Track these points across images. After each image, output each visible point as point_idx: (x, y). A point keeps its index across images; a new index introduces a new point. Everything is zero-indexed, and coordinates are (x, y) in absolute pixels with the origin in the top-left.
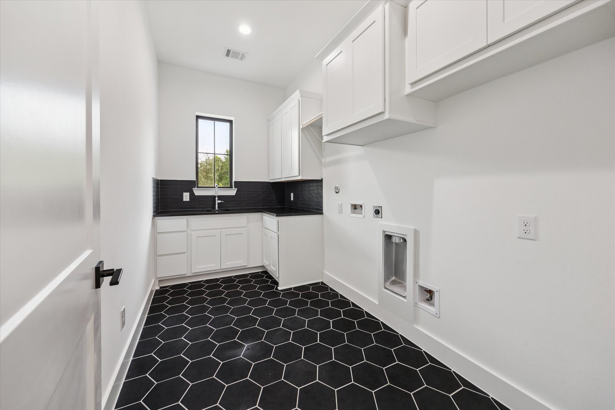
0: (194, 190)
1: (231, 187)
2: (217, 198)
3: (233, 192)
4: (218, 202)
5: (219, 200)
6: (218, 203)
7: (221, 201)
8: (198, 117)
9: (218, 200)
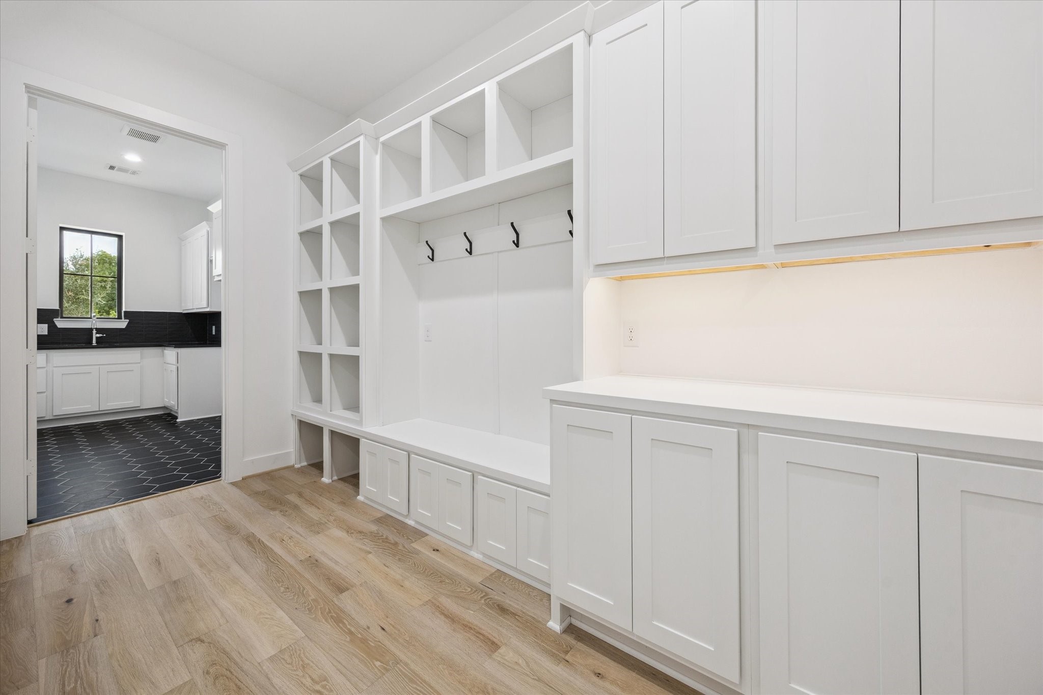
0: (55, 322)
1: (119, 317)
2: (94, 332)
3: (123, 324)
4: (95, 335)
5: (98, 334)
6: (97, 338)
7: (101, 335)
8: (62, 229)
9: (96, 333)
